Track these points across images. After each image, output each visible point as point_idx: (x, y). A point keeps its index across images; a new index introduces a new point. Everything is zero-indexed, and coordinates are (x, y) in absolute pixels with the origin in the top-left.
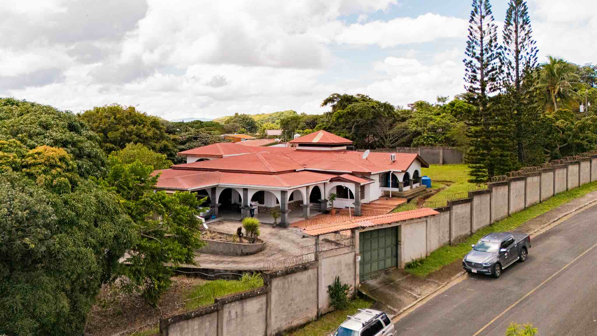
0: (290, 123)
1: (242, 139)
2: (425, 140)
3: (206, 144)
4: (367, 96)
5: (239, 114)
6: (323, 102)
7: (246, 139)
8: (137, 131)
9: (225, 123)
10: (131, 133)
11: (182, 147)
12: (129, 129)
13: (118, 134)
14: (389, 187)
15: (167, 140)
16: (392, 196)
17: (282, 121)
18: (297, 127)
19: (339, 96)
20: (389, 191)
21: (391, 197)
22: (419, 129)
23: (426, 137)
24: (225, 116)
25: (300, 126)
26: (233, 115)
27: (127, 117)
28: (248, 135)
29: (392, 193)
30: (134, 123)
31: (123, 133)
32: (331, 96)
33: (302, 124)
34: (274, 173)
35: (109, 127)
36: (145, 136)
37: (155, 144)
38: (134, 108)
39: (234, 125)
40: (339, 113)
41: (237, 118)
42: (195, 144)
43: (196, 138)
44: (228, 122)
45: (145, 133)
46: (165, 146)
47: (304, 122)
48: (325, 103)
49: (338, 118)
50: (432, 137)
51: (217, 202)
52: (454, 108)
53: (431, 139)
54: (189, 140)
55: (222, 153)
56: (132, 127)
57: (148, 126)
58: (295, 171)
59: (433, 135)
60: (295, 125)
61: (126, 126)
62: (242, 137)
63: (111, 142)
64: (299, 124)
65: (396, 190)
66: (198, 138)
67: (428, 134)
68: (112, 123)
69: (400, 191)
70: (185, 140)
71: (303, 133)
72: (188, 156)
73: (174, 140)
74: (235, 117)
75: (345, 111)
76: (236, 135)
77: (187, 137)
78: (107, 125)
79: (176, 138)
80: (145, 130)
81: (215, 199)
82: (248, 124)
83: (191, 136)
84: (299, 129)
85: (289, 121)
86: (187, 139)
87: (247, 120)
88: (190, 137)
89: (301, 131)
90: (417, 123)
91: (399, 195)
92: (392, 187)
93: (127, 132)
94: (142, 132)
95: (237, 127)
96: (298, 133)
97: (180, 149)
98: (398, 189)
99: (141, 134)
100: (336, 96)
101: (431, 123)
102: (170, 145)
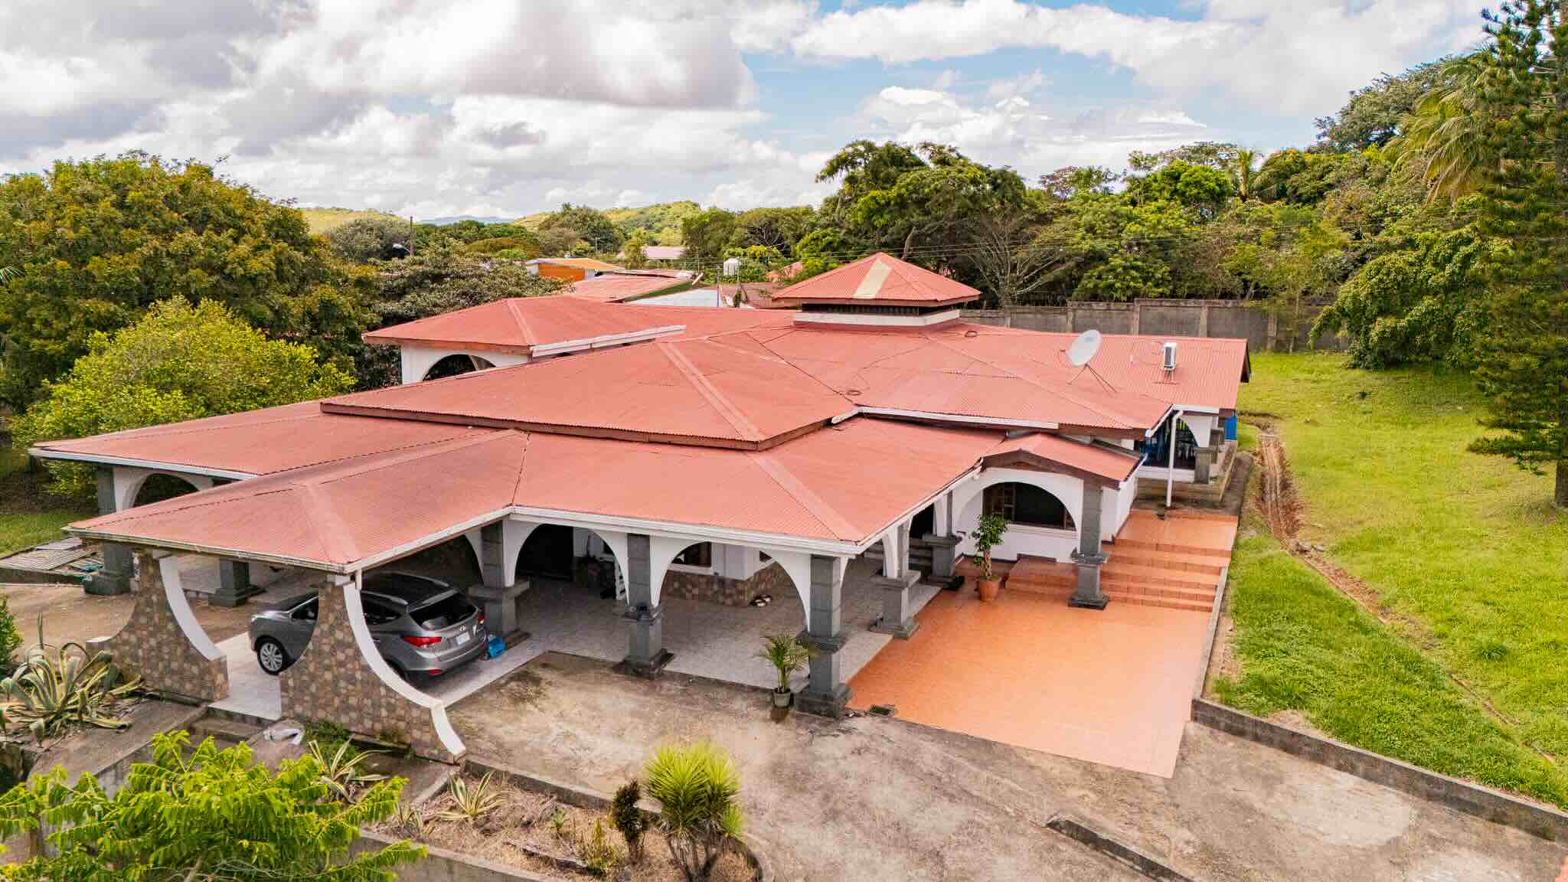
0: (709, 228)
1: (587, 274)
2: (1116, 277)
3: (474, 298)
4: (951, 150)
5: (573, 207)
6: (825, 167)
7: (600, 274)
8: (210, 255)
9: (540, 229)
10: (184, 259)
11: (392, 307)
12: (174, 246)
13: (131, 264)
14: (1166, 465)
15: (336, 285)
16: (1173, 499)
17: (687, 223)
18: (727, 241)
19: (870, 147)
20: (1166, 482)
21: (1169, 503)
22: (1101, 245)
23: (1120, 270)
24: (538, 211)
25: (733, 238)
26: (559, 210)
27: (169, 200)
28: (597, 258)
29: (1173, 490)
30: (199, 222)
31: (153, 260)
32: (850, 150)
33: (740, 232)
34: (754, 447)
35: (94, 239)
36: (240, 271)
37: (285, 299)
38: (208, 172)
39: (563, 233)
40: (874, 198)
41: (567, 217)
42: (432, 297)
43: (438, 278)
44: (547, 225)
45: (242, 261)
46: (327, 306)
47: (745, 227)
48: (832, 170)
49: (870, 214)
50: (1136, 268)
51: (510, 580)
52: (1179, 185)
53: (1134, 273)
54: (417, 283)
55: (528, 337)
56: (189, 236)
57: (256, 236)
58: (828, 423)
59: (1139, 263)
60: (721, 233)
61: (167, 232)
62: (586, 267)
63: (106, 295)
64: (731, 233)
65: (1186, 475)
66: (447, 275)
67: (1126, 260)
68: (109, 221)
69: (1198, 481)
70: (401, 281)
71: (745, 255)
72: (407, 346)
73: (361, 283)
74: (564, 214)
75: (893, 192)
76: (566, 260)
77: (408, 272)
78: (83, 229)
79: (367, 278)
80: (243, 248)
81: (499, 565)
82: (595, 231)
83: (420, 268)
84: (733, 246)
85: (705, 225)
86: (410, 277)
87: (592, 220)
88: (417, 273)
89: (740, 250)
90: (1091, 229)
91: (1198, 497)
92: (1175, 466)
93: (168, 254)
94: (230, 256)
95: (570, 239)
96: (733, 255)
97: (383, 315)
98: (1192, 472)
99: (226, 264)
100: (862, 148)
101: (1133, 227)
102: (345, 302)
